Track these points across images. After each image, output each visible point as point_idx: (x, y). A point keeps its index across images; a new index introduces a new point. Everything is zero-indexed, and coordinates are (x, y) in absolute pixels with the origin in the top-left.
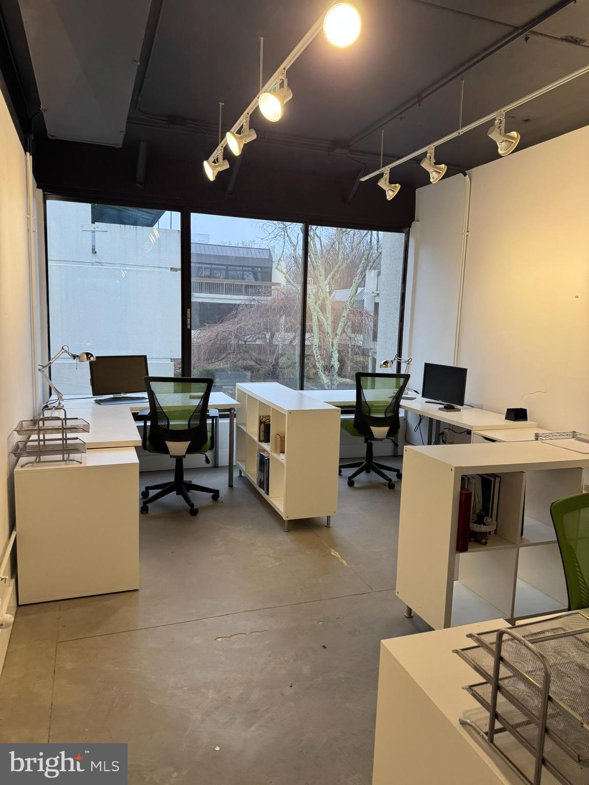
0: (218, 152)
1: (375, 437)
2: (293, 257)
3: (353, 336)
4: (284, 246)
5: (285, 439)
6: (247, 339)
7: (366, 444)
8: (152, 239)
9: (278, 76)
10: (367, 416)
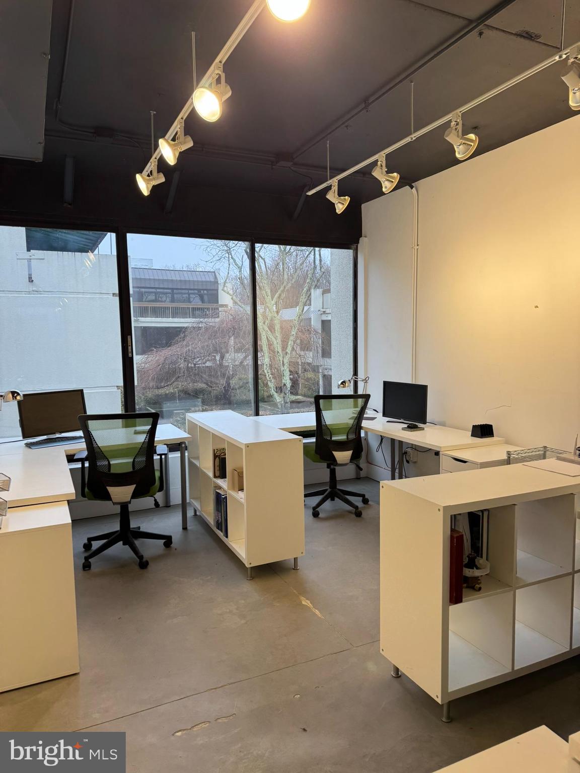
0: (152, 165)
1: (339, 462)
2: (239, 278)
3: (302, 353)
4: (229, 268)
5: (243, 474)
6: (196, 362)
7: (329, 470)
8: (88, 263)
9: (214, 70)
10: (329, 440)
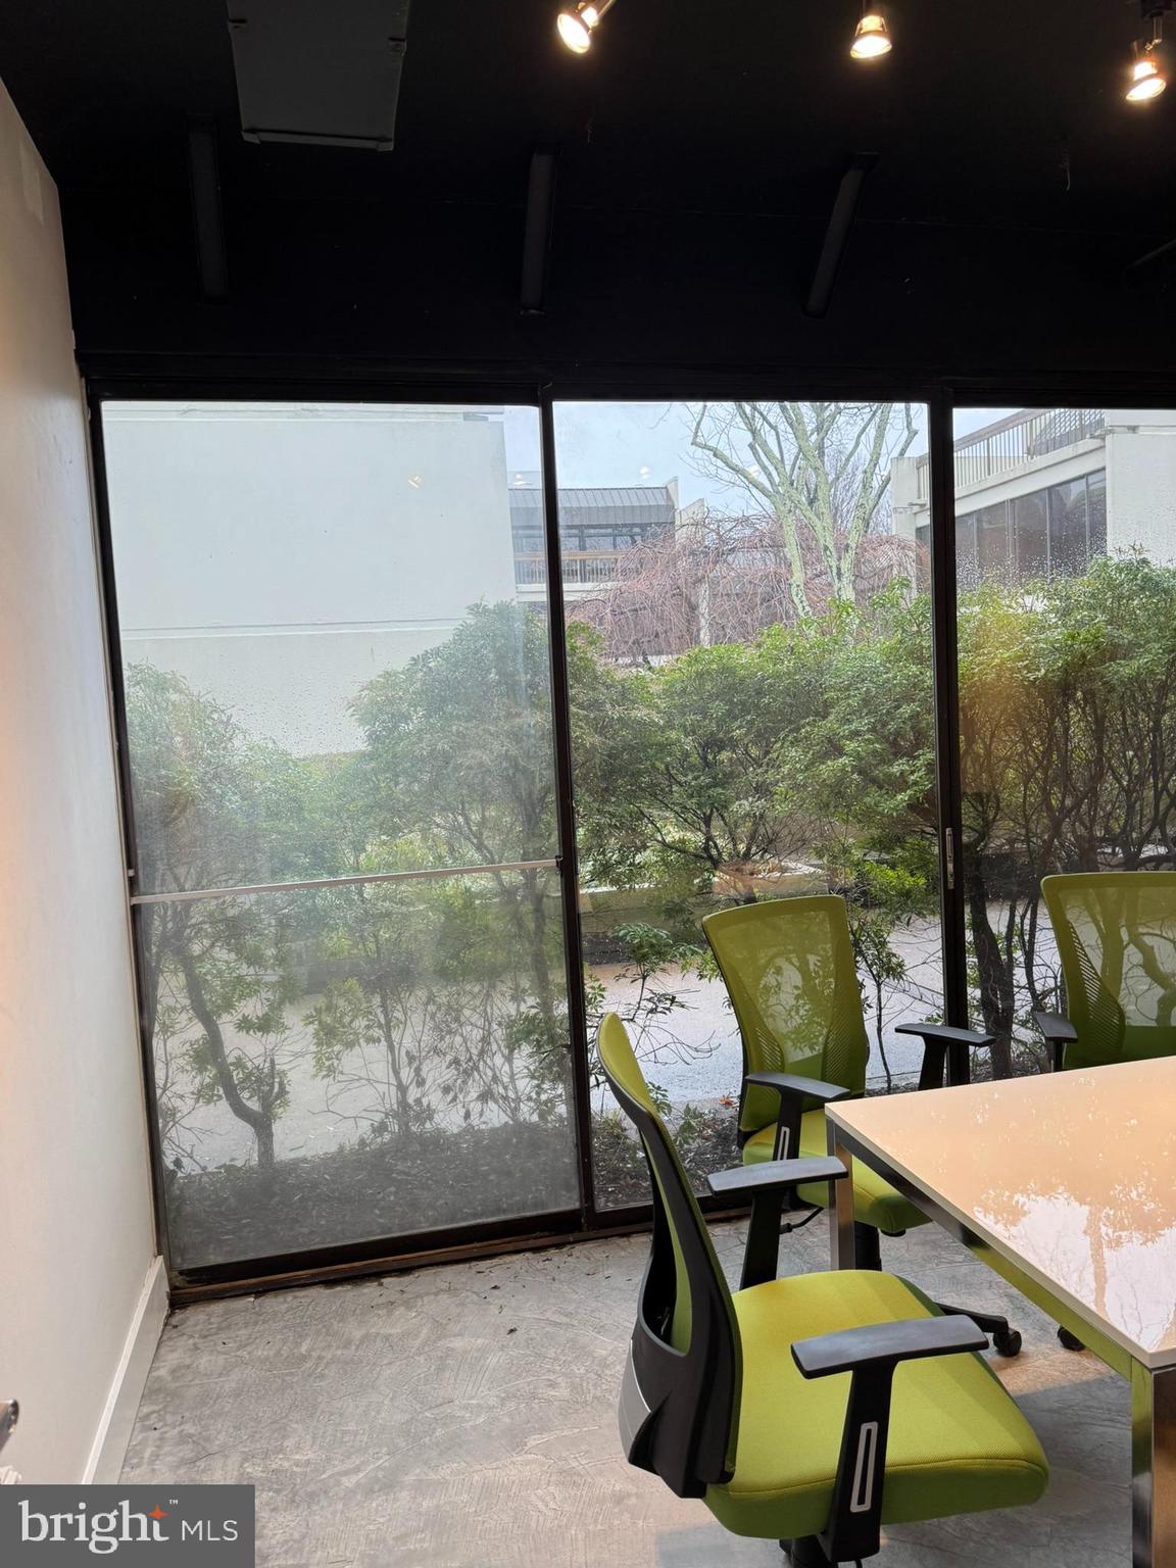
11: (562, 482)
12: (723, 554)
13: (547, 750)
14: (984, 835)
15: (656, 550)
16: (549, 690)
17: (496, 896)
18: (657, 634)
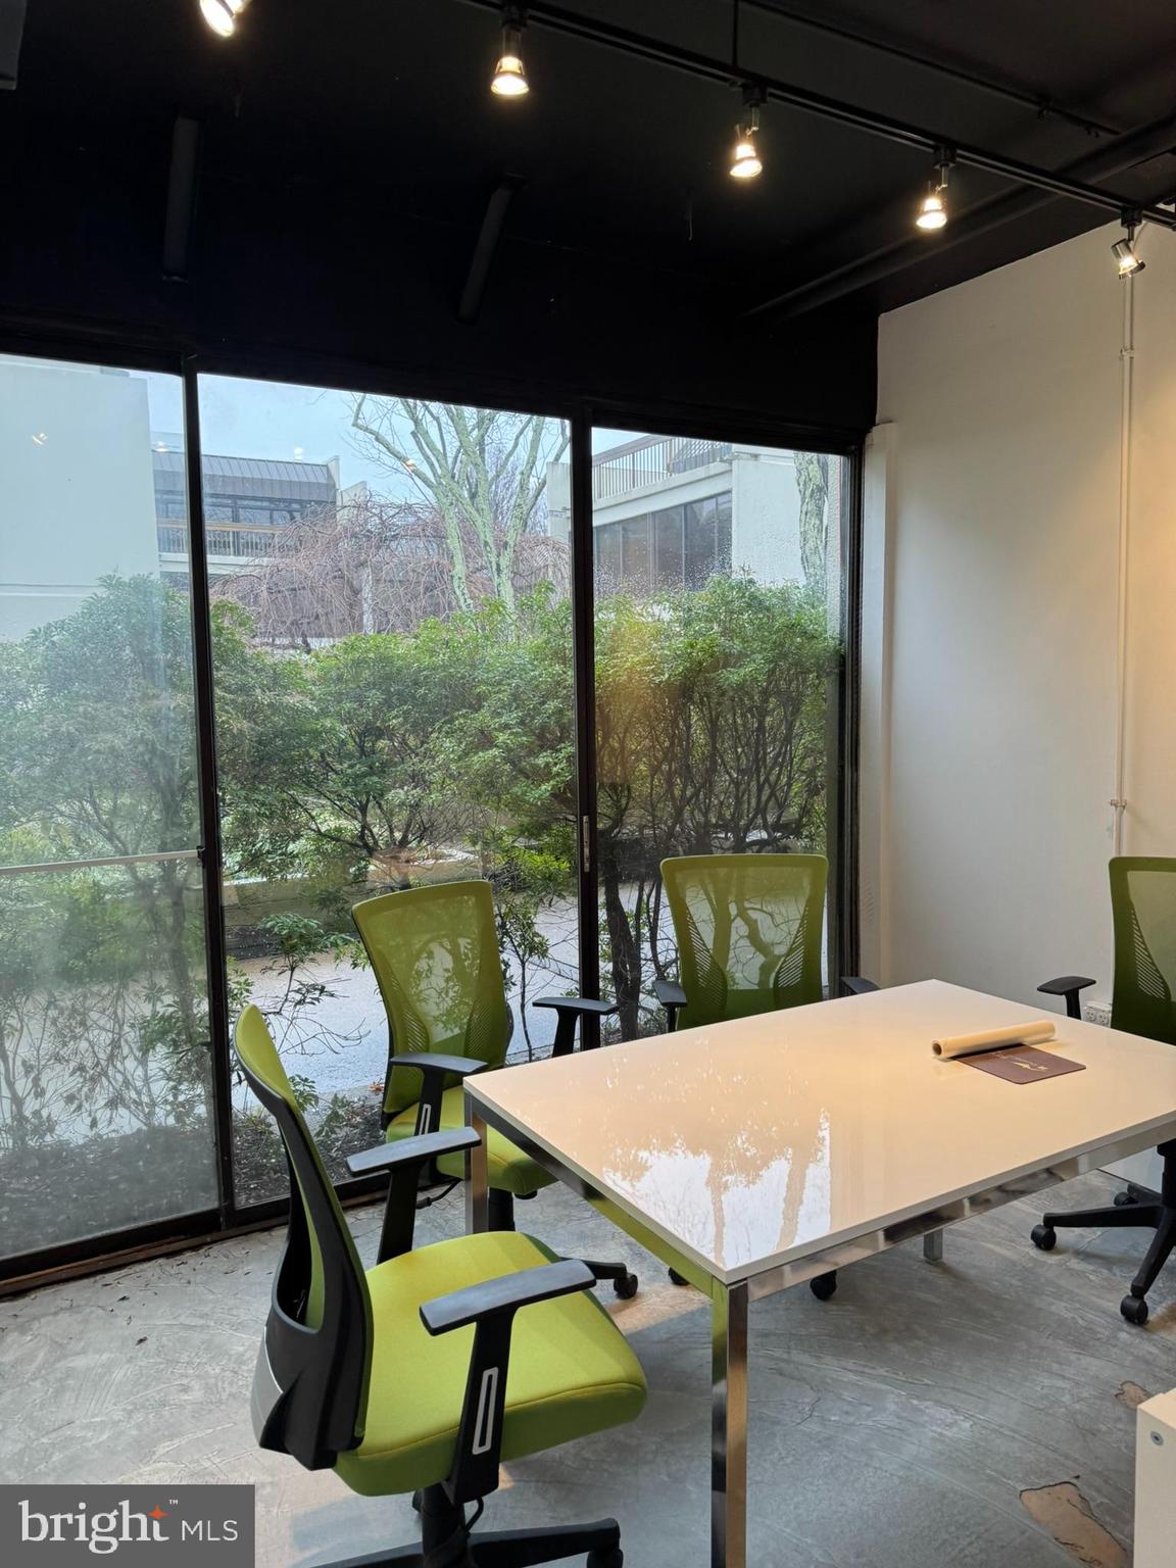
11: (205, 448)
12: (386, 540)
13: (189, 735)
14: (618, 821)
15: (316, 529)
16: (192, 672)
17: (130, 889)
18: (318, 615)
